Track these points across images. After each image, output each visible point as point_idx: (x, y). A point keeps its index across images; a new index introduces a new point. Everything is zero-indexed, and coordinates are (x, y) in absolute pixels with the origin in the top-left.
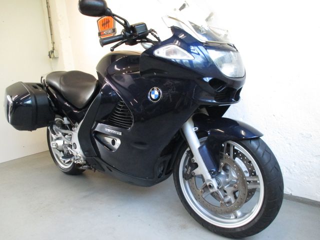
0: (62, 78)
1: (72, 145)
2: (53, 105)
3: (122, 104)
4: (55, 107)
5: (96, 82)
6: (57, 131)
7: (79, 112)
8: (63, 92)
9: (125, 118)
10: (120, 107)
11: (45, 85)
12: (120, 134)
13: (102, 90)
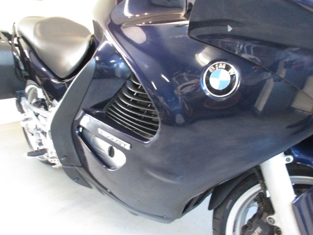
0: (38, 26)
1: (46, 133)
2: (22, 68)
3: (136, 87)
4: (26, 70)
5: (89, 38)
6: (26, 108)
7: (58, 83)
8: (37, 49)
9: (140, 118)
10: (131, 93)
11: (15, 36)
12: (127, 146)
13: (98, 54)
